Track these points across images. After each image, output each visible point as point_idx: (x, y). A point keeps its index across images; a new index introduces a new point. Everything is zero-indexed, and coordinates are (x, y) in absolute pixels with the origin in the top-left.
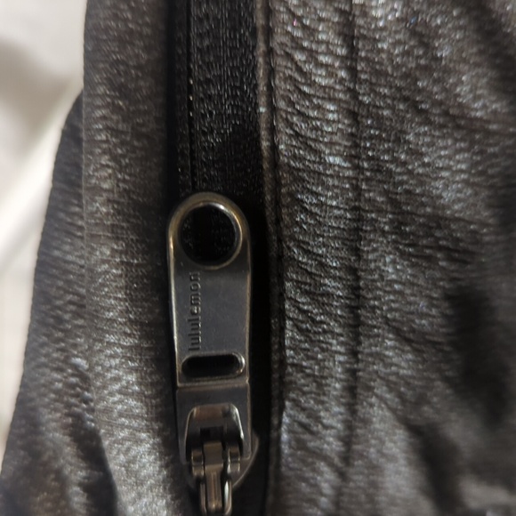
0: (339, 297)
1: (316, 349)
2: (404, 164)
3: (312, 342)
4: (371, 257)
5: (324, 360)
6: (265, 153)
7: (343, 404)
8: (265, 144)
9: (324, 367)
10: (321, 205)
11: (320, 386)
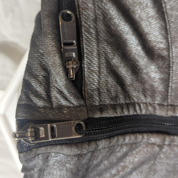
0: (94, 33)
1: (90, 45)
2: (104, 7)
3: (89, 43)
4: (99, 25)
5: (92, 47)
6: (77, 5)
7: (97, 58)
8: (76, 4)
9: (92, 49)
10: (88, 14)
11: (92, 53)
